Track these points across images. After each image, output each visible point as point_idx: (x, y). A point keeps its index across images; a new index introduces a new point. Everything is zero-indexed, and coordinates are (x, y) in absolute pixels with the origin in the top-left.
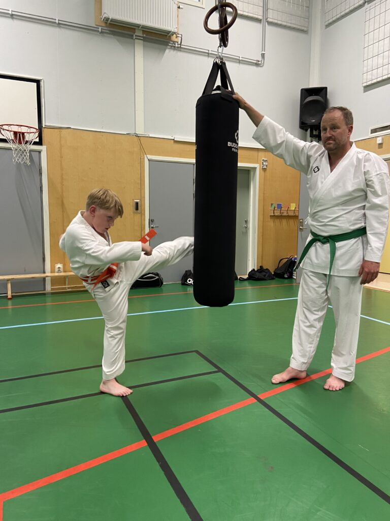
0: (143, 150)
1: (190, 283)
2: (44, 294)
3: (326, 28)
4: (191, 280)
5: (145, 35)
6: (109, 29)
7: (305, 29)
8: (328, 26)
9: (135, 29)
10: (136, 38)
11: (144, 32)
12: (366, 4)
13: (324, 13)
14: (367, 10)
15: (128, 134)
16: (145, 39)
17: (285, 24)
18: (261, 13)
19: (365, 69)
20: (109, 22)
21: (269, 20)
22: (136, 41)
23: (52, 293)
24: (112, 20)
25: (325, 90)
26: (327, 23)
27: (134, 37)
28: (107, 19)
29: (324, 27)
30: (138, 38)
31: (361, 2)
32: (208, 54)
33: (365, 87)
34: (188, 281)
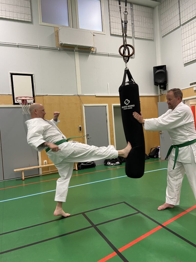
0: (81, 102)
1: (109, 164)
2: (39, 176)
3: (162, 38)
4: (109, 163)
5: (79, 50)
6: (62, 48)
7: (152, 39)
8: (163, 37)
9: (74, 47)
10: (75, 51)
11: (79, 48)
12: (181, 26)
13: (161, 31)
14: (182, 29)
15: (74, 95)
16: (79, 51)
17: (143, 38)
18: (131, 34)
19: (184, 56)
20: (63, 45)
21: (135, 36)
22: (75, 52)
23: (43, 175)
24: (64, 44)
25: (165, 67)
27: (74, 51)
28: (62, 44)
30: (76, 51)
31: (179, 25)
32: (109, 55)
33: (185, 64)
34: (108, 164)
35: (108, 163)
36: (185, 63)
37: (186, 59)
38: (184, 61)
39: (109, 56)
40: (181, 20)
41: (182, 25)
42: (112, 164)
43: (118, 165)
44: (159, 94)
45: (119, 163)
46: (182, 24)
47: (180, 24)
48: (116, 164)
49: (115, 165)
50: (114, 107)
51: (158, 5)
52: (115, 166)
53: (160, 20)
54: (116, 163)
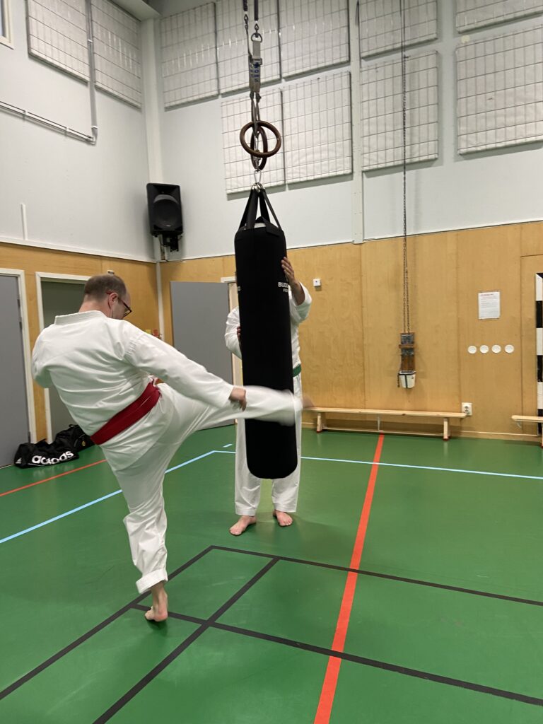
1: (38, 462)
3: (166, 111)
4: (40, 457)
7: (139, 105)
8: (169, 108)
12: (220, 96)
13: (162, 91)
14: (223, 104)
17: (116, 94)
18: (87, 73)
19: (228, 173)
21: (97, 84)
25: (177, 189)
26: (167, 105)
29: (163, 109)
31: (215, 93)
32: (23, 116)
33: (228, 194)
34: (33, 461)
35: (36, 459)
36: (230, 191)
37: (235, 184)
38: (229, 187)
39: (24, 119)
40: (222, 80)
41: (222, 94)
42: (49, 461)
43: (70, 460)
44: (159, 258)
45: (72, 455)
46: (222, 91)
47: (219, 90)
48: (63, 458)
49: (61, 462)
50: (42, 282)
51: (155, 19)
52: (58, 466)
53: (160, 61)
54: (64, 455)
